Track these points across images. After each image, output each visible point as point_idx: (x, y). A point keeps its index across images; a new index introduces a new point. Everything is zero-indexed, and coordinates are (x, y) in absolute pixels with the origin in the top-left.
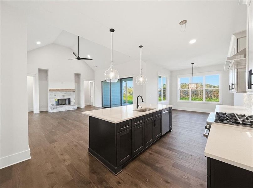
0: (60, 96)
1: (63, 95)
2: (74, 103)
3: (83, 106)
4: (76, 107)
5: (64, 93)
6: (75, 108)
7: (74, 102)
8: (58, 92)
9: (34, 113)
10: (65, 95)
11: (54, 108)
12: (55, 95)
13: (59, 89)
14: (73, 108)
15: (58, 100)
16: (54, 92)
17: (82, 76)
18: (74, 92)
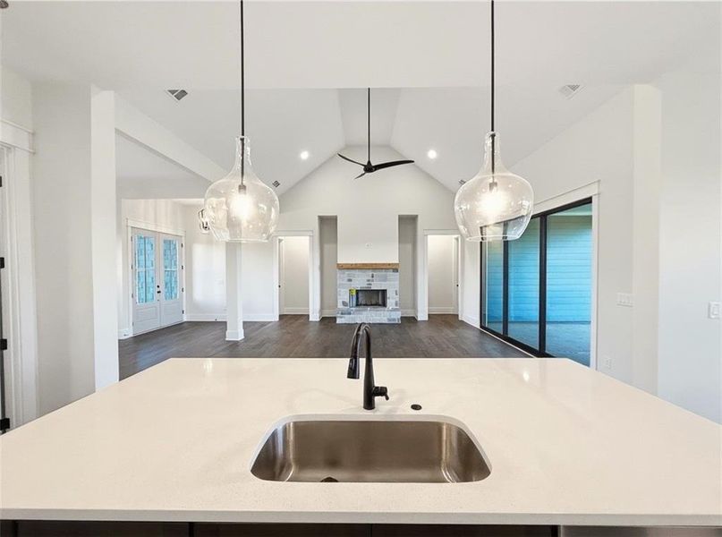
0: (361, 281)
1: (369, 281)
2: (396, 305)
3: (422, 316)
4: (397, 316)
5: (370, 273)
6: (394, 320)
7: (398, 300)
8: (357, 273)
9: (311, 319)
10: (373, 281)
11: (342, 314)
12: (350, 280)
13: (356, 264)
14: (389, 320)
15: (357, 291)
16: (347, 272)
17: (420, 221)
18: (396, 270)
